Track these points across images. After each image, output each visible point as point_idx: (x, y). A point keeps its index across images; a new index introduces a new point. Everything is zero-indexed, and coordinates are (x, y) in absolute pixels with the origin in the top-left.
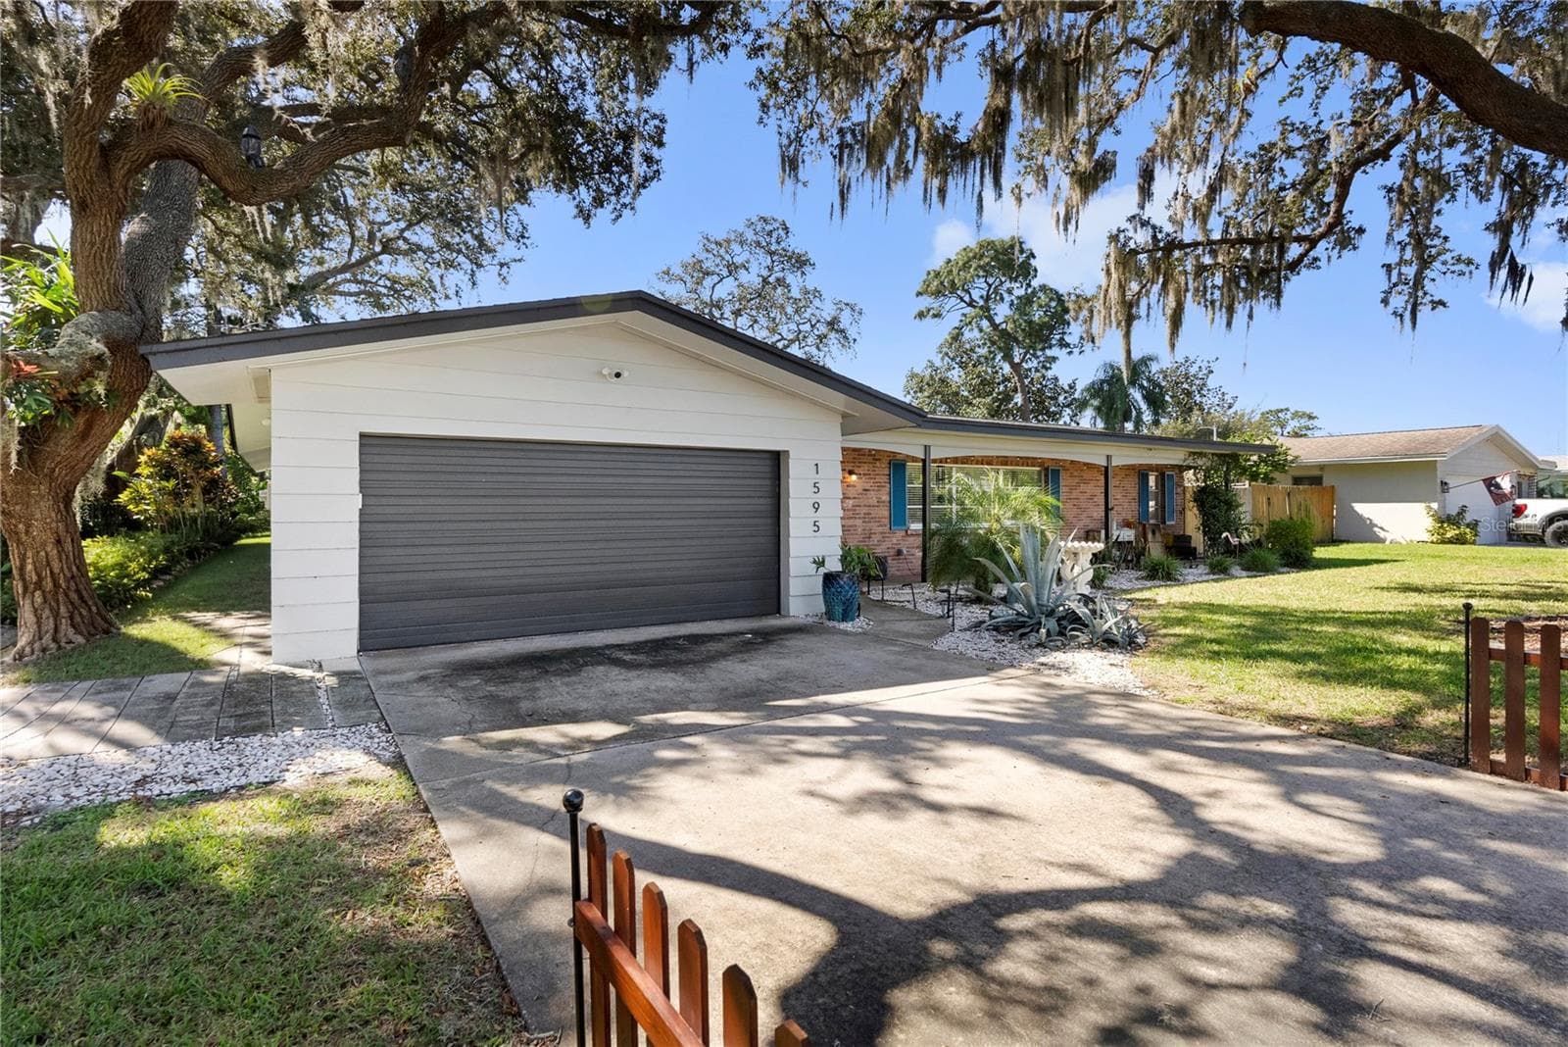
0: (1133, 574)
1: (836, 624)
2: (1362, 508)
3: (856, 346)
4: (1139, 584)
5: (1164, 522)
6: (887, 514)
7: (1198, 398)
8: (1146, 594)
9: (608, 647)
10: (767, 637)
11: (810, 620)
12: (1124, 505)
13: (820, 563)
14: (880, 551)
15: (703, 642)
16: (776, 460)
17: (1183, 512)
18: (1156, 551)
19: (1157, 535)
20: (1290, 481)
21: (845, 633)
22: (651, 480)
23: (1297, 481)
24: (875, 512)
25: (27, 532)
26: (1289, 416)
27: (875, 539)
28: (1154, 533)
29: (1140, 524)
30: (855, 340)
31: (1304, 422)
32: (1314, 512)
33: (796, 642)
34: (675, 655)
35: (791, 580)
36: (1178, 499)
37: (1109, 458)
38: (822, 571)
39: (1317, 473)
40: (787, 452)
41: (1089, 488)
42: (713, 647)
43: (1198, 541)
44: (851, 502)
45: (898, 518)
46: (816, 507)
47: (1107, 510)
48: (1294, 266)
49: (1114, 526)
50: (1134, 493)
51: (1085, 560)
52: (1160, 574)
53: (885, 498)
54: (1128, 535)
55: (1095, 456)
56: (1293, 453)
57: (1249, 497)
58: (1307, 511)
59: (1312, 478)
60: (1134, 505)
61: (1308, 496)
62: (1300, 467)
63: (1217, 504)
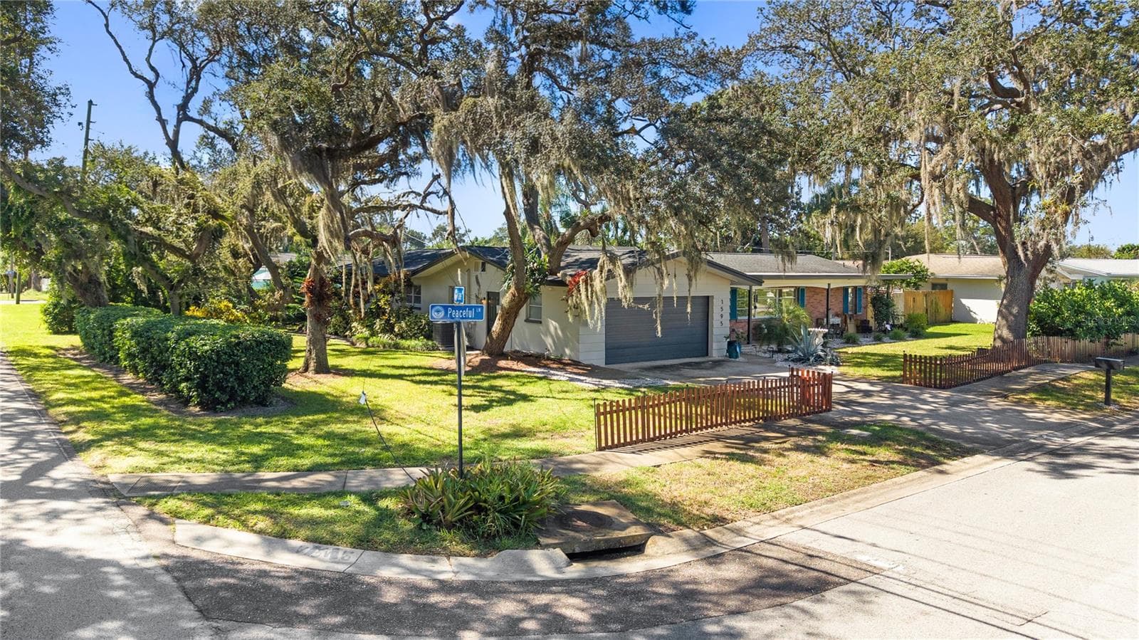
0: (839, 341)
2: (966, 302)
4: (842, 346)
5: (856, 313)
8: (844, 350)
10: (704, 365)
12: (836, 305)
17: (866, 307)
18: (851, 329)
19: (852, 320)
20: (930, 286)
23: (934, 286)
28: (850, 319)
29: (844, 315)
32: (941, 305)
35: (714, 344)
36: (863, 301)
37: (829, 285)
39: (944, 282)
40: (713, 297)
41: (819, 298)
43: (872, 323)
46: (722, 316)
47: (828, 310)
49: (830, 316)
51: (821, 336)
52: (852, 341)
54: (837, 320)
55: (823, 284)
56: (930, 271)
57: (902, 298)
58: (936, 304)
59: (941, 285)
60: (841, 305)
61: (939, 296)
62: (936, 278)
63: (882, 304)
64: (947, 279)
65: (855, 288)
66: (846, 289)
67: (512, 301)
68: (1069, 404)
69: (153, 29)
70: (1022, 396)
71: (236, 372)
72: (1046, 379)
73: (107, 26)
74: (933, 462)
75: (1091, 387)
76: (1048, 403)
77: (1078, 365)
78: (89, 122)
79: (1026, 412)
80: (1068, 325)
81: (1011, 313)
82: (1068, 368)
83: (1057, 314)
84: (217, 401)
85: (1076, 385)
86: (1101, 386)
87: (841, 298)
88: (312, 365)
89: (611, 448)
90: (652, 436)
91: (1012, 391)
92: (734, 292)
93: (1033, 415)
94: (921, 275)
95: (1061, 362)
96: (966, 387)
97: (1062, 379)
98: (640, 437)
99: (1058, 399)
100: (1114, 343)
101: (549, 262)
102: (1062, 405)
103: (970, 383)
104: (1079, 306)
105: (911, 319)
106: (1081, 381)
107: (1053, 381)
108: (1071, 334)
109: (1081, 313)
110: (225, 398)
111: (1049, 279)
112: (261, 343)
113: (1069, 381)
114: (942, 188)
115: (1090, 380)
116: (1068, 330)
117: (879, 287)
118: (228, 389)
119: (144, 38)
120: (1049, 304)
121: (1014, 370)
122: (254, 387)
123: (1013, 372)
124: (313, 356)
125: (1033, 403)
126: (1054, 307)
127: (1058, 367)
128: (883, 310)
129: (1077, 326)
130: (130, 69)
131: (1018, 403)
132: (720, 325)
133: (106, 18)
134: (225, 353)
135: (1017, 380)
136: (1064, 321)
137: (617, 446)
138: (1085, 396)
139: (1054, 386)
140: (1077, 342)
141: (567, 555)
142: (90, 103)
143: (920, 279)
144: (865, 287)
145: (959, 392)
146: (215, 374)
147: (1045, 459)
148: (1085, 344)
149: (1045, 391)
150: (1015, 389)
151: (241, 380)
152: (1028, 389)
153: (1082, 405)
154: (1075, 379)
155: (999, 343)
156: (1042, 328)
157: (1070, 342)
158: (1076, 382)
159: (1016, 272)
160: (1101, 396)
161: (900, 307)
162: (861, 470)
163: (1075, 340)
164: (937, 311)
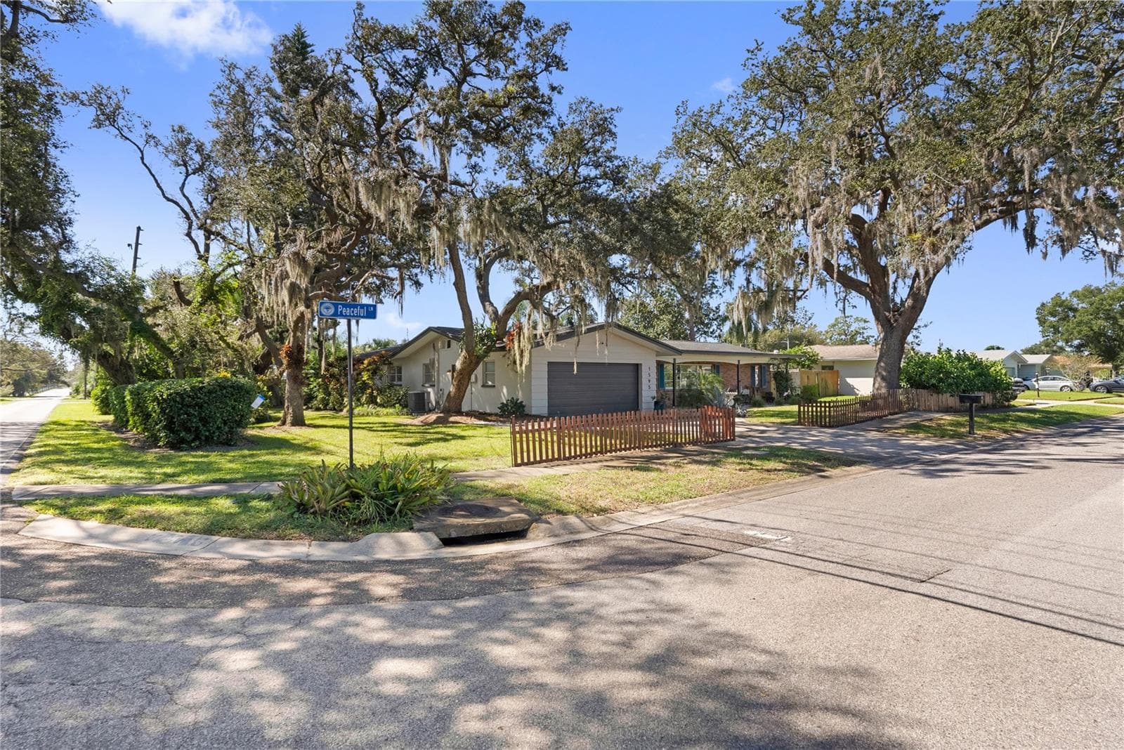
0: (746, 404)
2: (849, 380)
4: (749, 407)
5: (761, 387)
6: (658, 383)
12: (745, 380)
16: (637, 367)
17: (769, 382)
18: (758, 397)
19: (759, 392)
20: (821, 368)
23: (824, 368)
26: (852, 320)
28: (757, 391)
29: (752, 387)
31: (862, 324)
32: (829, 382)
35: (643, 404)
36: (767, 377)
37: (739, 361)
39: (831, 364)
40: (641, 365)
41: (731, 373)
43: (775, 394)
45: (662, 385)
46: (649, 381)
47: (738, 381)
48: (799, 298)
49: (741, 387)
50: (749, 374)
52: (758, 405)
53: (657, 377)
54: (746, 392)
55: (733, 360)
56: (820, 355)
57: (798, 376)
58: (826, 381)
59: (829, 367)
60: (749, 380)
61: (827, 375)
62: (825, 362)
63: (782, 379)
64: (834, 362)
65: (760, 365)
66: (752, 366)
67: (464, 362)
68: (936, 435)
69: (185, 164)
70: (896, 432)
71: (200, 413)
72: (915, 421)
73: (142, 158)
74: (817, 470)
75: (954, 425)
76: (918, 435)
78: (137, 244)
79: (899, 440)
80: (933, 381)
82: (933, 414)
84: (183, 441)
85: (939, 424)
88: (289, 419)
89: (527, 464)
90: (567, 455)
91: (887, 428)
92: (660, 366)
93: (904, 442)
94: (813, 360)
95: (928, 410)
96: (849, 427)
97: (928, 421)
98: (556, 456)
99: (926, 432)
101: (497, 329)
102: (930, 436)
103: (852, 425)
105: (806, 390)
106: (944, 421)
107: (921, 422)
110: (189, 437)
112: (225, 388)
113: (933, 422)
114: (824, 234)
117: (779, 365)
118: (193, 429)
119: (178, 174)
121: (888, 416)
122: (218, 428)
124: (290, 411)
125: (906, 435)
127: (924, 414)
128: (784, 383)
130: (163, 194)
131: (892, 435)
132: (649, 390)
133: (142, 152)
134: (189, 396)
135: (889, 422)
137: (533, 463)
138: (948, 431)
139: (922, 425)
140: (940, 395)
141: (441, 539)
142: (139, 229)
143: (812, 363)
144: (768, 365)
145: (844, 430)
146: (179, 416)
147: (919, 467)
148: (946, 397)
149: (916, 428)
150: (890, 427)
151: (205, 421)
152: (900, 427)
153: (947, 436)
154: (938, 420)
157: (935, 395)
158: (938, 422)
160: (964, 430)
161: (797, 382)
162: (754, 474)
163: (938, 394)
164: (826, 387)
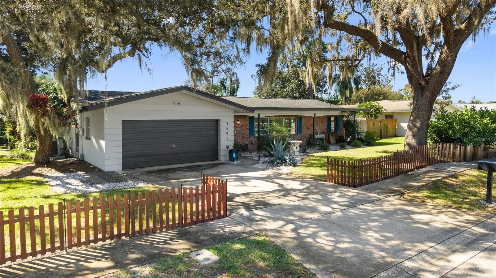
1: (232, 162)
3: (245, 65)
5: (336, 132)
6: (248, 132)
7: (377, 79)
9: (179, 168)
10: (215, 165)
11: (226, 161)
13: (228, 148)
14: (246, 143)
15: (200, 167)
16: (217, 122)
17: (342, 128)
19: (333, 135)
20: (384, 117)
21: (234, 164)
22: (186, 128)
24: (245, 131)
25: (45, 143)
27: (245, 139)
28: (332, 135)
29: (327, 133)
30: (245, 63)
32: (389, 127)
33: (221, 166)
34: (194, 169)
35: (221, 152)
36: (341, 125)
37: (315, 114)
38: (229, 149)
39: (392, 114)
40: (220, 120)
42: (203, 167)
43: (345, 138)
44: (238, 129)
45: (252, 133)
46: (227, 133)
51: (297, 146)
53: (248, 127)
55: (311, 114)
56: (384, 108)
57: (366, 123)
58: (387, 127)
59: (390, 116)
60: (326, 127)
61: (389, 122)
62: (387, 112)
63: (351, 126)
64: (393, 113)
65: (335, 117)
66: (329, 118)
68: (455, 202)
70: (415, 194)
72: (439, 176)
75: (474, 183)
76: (437, 201)
77: (466, 164)
79: (414, 213)
80: (458, 135)
81: (415, 126)
82: (458, 166)
83: (450, 128)
85: (464, 181)
86: (482, 182)
87: (326, 123)
91: (408, 188)
93: (420, 217)
94: (379, 111)
95: (452, 162)
96: (374, 184)
97: (452, 176)
99: (447, 196)
100: (489, 147)
102: (449, 203)
103: (379, 181)
104: (466, 123)
105: (368, 134)
106: (467, 178)
107: (445, 178)
108: (460, 141)
109: (467, 127)
111: (444, 103)
113: (457, 178)
115: (474, 176)
116: (458, 138)
117: (348, 116)
120: (445, 121)
121: (416, 169)
123: (416, 170)
125: (424, 202)
126: (448, 123)
127: (450, 166)
128: (352, 129)
129: (464, 136)
131: (411, 202)
132: (226, 139)
135: (415, 178)
136: (455, 133)
138: (469, 193)
139: (445, 183)
140: (464, 147)
143: (378, 113)
144: (342, 116)
145: (366, 190)
148: (469, 148)
149: (436, 188)
150: (413, 186)
152: (423, 186)
153: (466, 203)
154: (462, 176)
155: (407, 148)
156: (440, 138)
157: (459, 147)
158: (462, 178)
159: (419, 97)
160: (483, 192)
161: (363, 128)
163: (463, 146)
164: (387, 131)
